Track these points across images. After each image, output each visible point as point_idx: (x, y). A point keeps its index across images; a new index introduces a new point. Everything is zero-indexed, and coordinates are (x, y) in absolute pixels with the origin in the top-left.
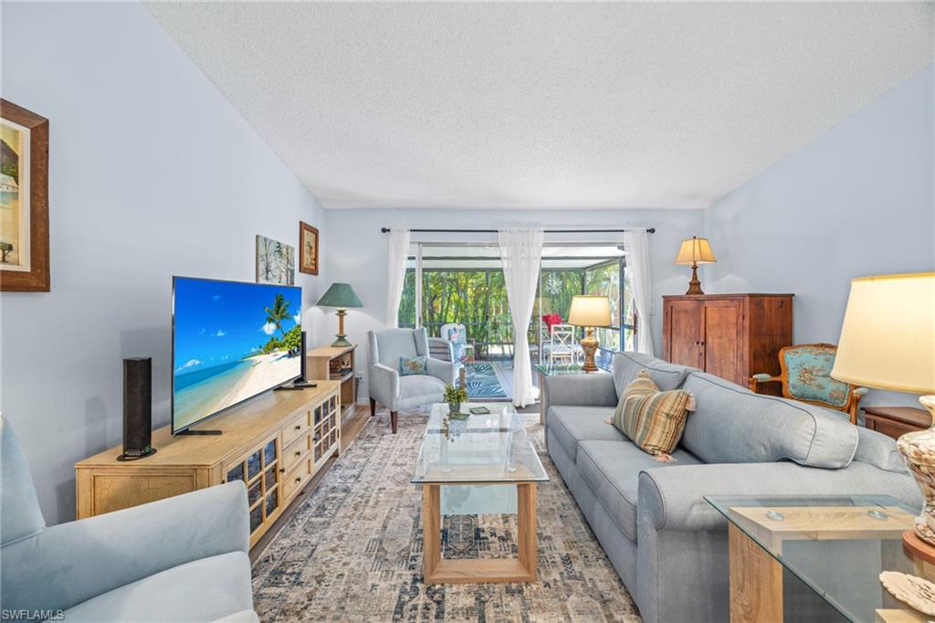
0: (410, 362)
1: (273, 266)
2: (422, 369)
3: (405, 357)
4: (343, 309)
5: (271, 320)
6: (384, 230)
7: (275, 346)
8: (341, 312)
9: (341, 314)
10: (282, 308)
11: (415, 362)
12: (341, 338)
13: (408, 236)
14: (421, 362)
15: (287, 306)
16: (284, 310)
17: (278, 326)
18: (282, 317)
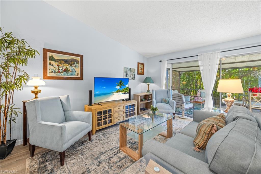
0: (164, 99)
1: (128, 74)
2: (168, 102)
3: (163, 98)
4: (149, 83)
5: (118, 86)
6: (160, 61)
7: (119, 91)
8: (148, 84)
9: (148, 85)
10: (122, 83)
11: (165, 100)
12: (148, 91)
13: (167, 62)
14: (167, 100)
15: (123, 83)
16: (122, 84)
17: (120, 87)
18: (122, 85)
